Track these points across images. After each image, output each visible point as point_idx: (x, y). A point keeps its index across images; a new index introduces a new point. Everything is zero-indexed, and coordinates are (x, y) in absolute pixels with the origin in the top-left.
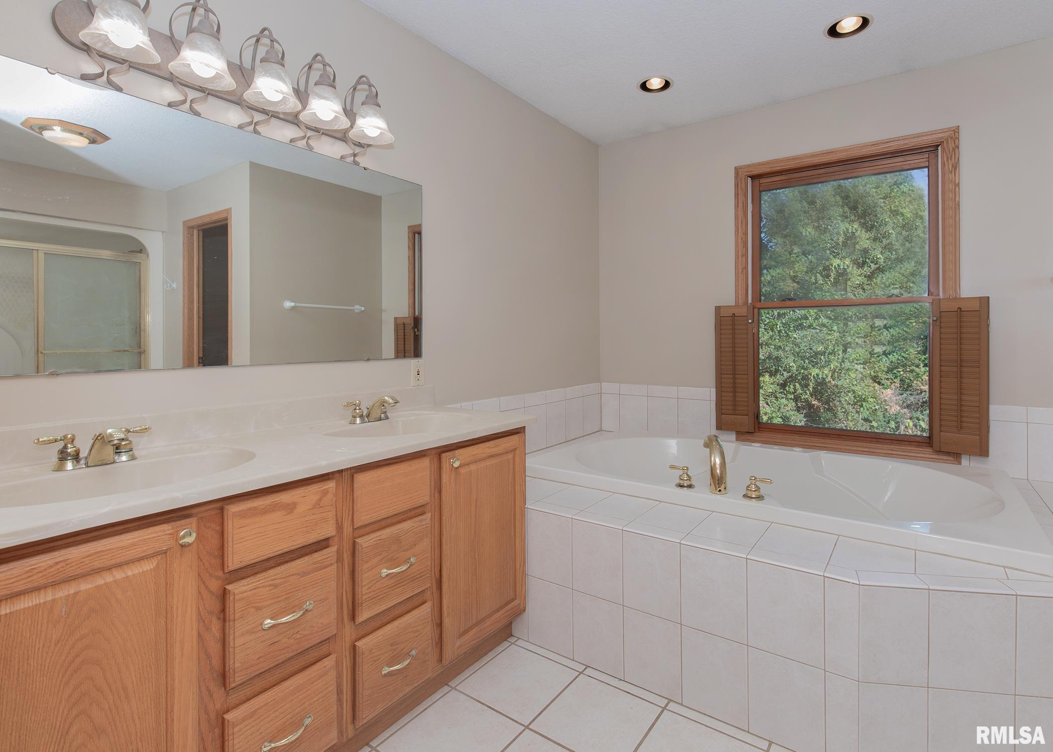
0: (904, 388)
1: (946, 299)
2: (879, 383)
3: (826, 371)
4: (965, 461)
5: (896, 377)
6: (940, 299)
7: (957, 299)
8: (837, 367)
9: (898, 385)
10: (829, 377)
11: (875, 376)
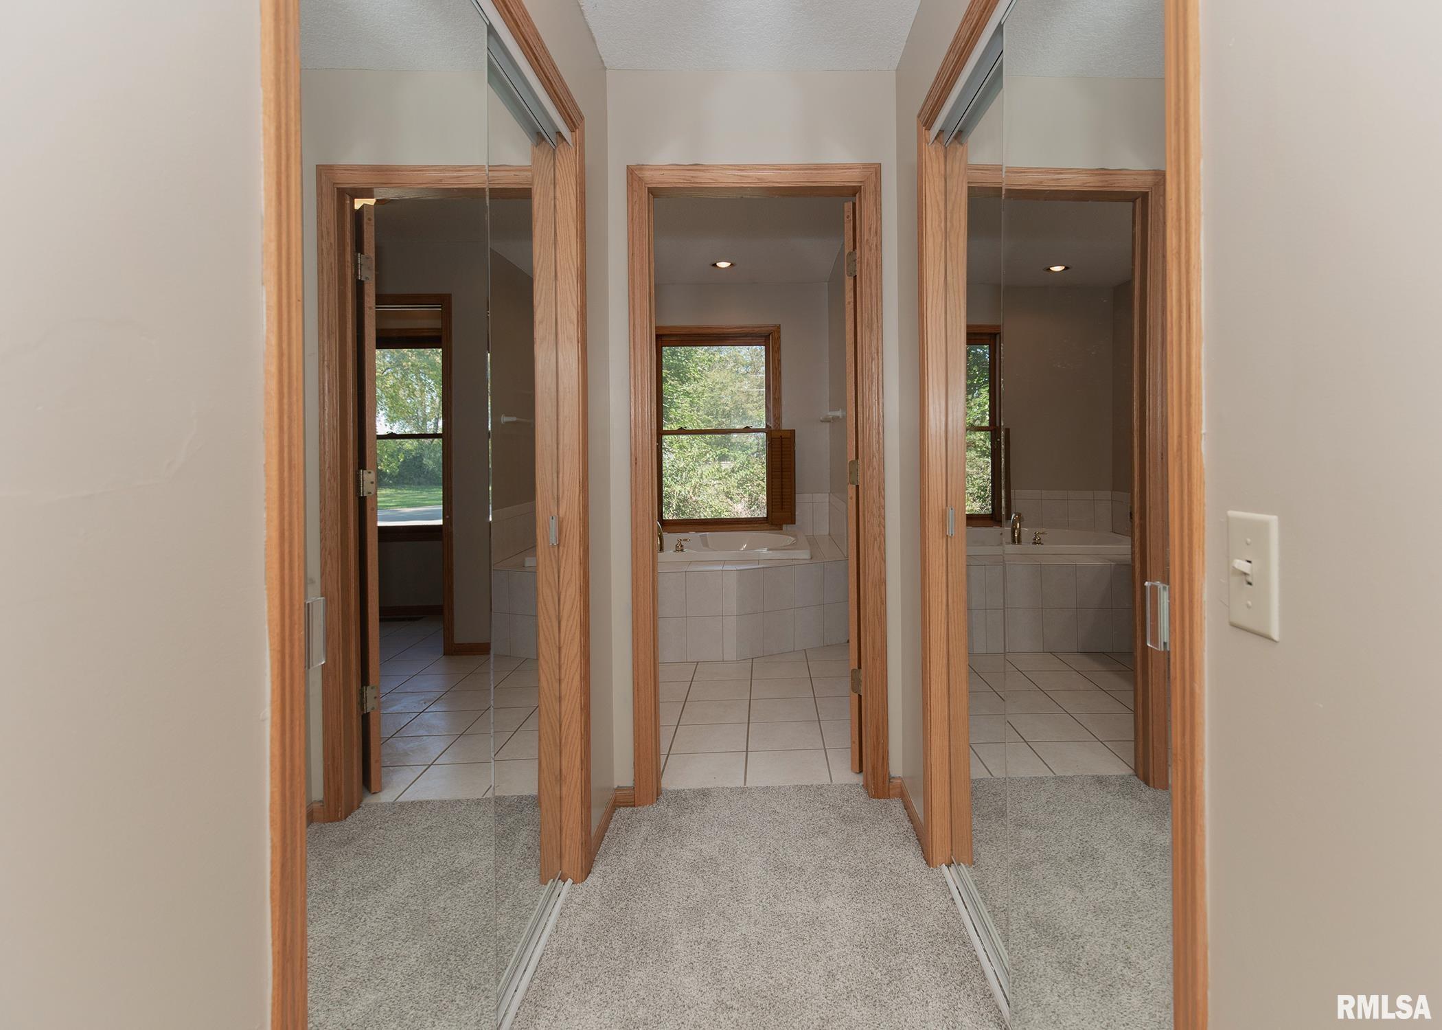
0: (752, 502)
1: (776, 430)
2: (731, 499)
3: (688, 487)
4: (784, 527)
5: (745, 492)
6: (771, 431)
7: (780, 430)
8: (697, 483)
9: (747, 500)
10: (691, 494)
11: (728, 492)
